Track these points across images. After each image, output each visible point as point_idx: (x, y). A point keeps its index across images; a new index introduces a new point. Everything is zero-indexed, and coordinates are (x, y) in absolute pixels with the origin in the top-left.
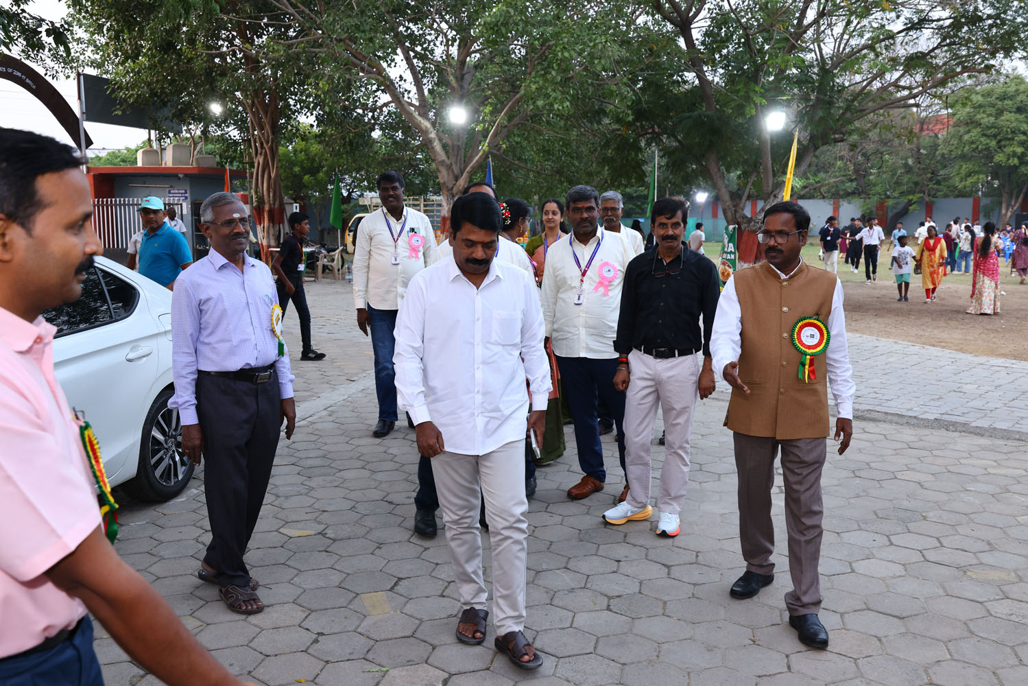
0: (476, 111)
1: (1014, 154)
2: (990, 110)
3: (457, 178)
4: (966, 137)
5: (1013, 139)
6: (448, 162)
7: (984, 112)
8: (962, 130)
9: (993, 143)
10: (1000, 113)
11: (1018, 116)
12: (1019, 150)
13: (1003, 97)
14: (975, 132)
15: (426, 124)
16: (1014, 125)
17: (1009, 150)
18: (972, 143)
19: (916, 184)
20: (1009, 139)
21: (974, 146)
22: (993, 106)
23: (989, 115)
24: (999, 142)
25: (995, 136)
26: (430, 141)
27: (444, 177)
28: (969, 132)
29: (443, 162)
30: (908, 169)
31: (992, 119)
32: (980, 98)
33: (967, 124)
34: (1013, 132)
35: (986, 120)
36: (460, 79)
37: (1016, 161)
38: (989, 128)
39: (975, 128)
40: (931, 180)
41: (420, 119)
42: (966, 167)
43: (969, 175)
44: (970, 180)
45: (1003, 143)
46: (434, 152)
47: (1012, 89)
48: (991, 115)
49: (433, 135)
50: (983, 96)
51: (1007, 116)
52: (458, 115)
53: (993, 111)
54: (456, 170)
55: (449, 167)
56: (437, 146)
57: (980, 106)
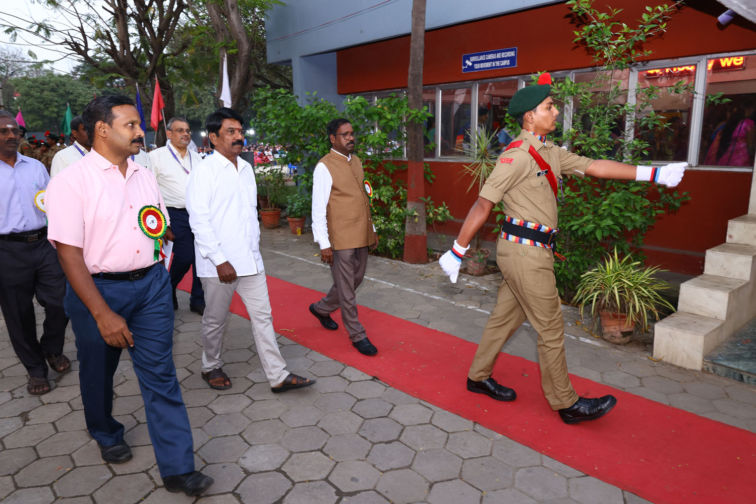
1: (54, 112)
2: (37, 89)
4: (28, 102)
7: (34, 90)
8: (25, 98)
9: (42, 106)
10: (42, 91)
11: (52, 93)
12: (56, 110)
13: (43, 83)
14: (31, 100)
16: (50, 97)
17: (51, 109)
18: (31, 105)
20: (49, 104)
21: (32, 107)
22: (38, 87)
23: (37, 92)
24: (45, 105)
25: (42, 102)
28: (28, 99)
31: (39, 94)
32: (30, 83)
33: (27, 95)
34: (51, 101)
35: (36, 94)
37: (55, 115)
38: (38, 98)
39: (31, 97)
43: (34, 121)
44: (35, 124)
45: (47, 106)
47: (47, 79)
50: (33, 82)
51: (46, 93)
53: (39, 90)
57: (32, 87)
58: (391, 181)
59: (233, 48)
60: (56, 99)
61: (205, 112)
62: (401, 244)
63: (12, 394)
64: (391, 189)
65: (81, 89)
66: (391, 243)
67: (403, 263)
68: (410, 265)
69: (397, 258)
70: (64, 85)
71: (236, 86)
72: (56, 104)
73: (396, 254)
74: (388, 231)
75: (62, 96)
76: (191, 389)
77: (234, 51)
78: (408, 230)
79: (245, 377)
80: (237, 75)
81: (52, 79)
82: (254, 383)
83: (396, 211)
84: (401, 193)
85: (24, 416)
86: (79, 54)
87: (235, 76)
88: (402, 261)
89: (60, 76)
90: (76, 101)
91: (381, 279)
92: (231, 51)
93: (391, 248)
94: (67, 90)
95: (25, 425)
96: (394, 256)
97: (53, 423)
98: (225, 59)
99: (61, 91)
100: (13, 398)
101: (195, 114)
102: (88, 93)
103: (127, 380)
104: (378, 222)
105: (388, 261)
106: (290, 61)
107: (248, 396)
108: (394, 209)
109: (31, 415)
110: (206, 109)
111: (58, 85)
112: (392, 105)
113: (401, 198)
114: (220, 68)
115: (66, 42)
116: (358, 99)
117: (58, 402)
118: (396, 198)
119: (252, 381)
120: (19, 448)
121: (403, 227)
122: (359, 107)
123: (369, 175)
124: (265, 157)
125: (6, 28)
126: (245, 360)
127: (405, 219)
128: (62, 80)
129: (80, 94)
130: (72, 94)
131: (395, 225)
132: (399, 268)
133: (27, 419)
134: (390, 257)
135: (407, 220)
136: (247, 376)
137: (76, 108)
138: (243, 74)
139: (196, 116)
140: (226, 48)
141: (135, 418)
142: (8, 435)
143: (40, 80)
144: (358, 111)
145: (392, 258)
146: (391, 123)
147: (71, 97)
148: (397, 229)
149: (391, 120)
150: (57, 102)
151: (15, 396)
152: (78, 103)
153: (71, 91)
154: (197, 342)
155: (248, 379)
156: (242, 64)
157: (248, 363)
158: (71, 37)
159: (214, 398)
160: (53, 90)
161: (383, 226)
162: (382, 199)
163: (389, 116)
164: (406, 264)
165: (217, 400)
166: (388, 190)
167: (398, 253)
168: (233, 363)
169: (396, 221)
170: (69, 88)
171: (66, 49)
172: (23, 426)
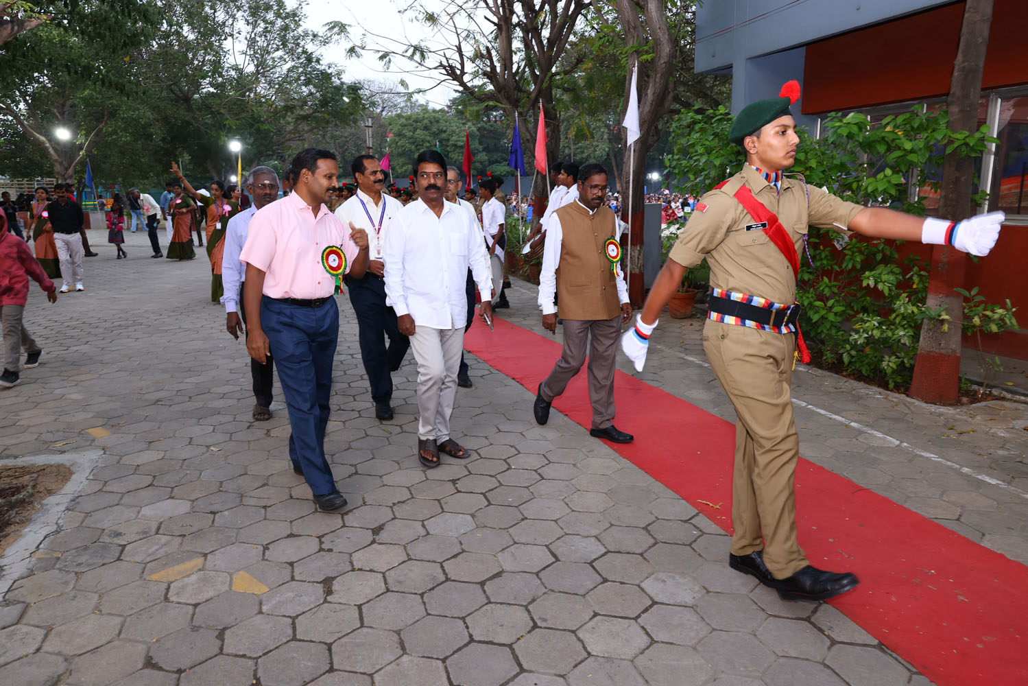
0: (75, 134)
3: (67, 169)
6: (60, 160)
7: (407, 129)
8: (397, 139)
9: (413, 147)
10: (415, 129)
13: (417, 121)
15: (42, 138)
16: (423, 137)
18: (402, 146)
21: (403, 149)
22: (412, 125)
23: (410, 131)
24: (417, 146)
25: (413, 143)
26: (47, 148)
27: (58, 168)
28: (400, 140)
29: (56, 160)
32: (404, 120)
35: (409, 134)
36: (62, 114)
38: (410, 138)
41: (38, 135)
42: (401, 160)
43: (403, 165)
44: (404, 168)
46: (50, 154)
47: (421, 116)
49: (48, 145)
50: (406, 119)
51: (418, 131)
52: (63, 134)
53: (412, 129)
54: (66, 166)
55: (61, 163)
56: (51, 150)
57: (405, 125)
58: (896, 256)
59: (647, 52)
60: (428, 138)
61: (596, 151)
62: (908, 365)
63: (321, 543)
64: (897, 270)
65: (455, 125)
66: (889, 363)
67: (909, 399)
68: (924, 405)
69: (897, 388)
70: (438, 122)
71: (647, 108)
72: (428, 144)
73: (895, 382)
74: (885, 341)
75: (435, 135)
76: (553, 591)
77: (649, 57)
78: (924, 343)
79: (639, 586)
80: (650, 92)
81: (426, 116)
82: (654, 603)
83: (906, 309)
84: (916, 279)
85: (328, 584)
86: (454, 80)
87: (646, 94)
88: (908, 396)
89: (434, 111)
90: (448, 140)
91: (872, 427)
92: (644, 57)
93: (889, 371)
94: (441, 128)
95: (325, 601)
96: (891, 385)
97: (360, 607)
98: (636, 69)
99: (434, 129)
100: (321, 550)
101: (583, 152)
102: (462, 131)
103: (463, 551)
104: (867, 325)
105: (880, 394)
106: (730, 67)
107: (643, 627)
108: (903, 306)
109: (336, 586)
110: (598, 146)
111: (431, 122)
112: (916, 126)
113: (915, 286)
114: (627, 82)
115: (441, 65)
116: (853, 117)
117: (371, 571)
118: (904, 285)
119: (651, 598)
120: (312, 641)
121: (916, 338)
122: (855, 129)
123: (858, 245)
124: (671, 211)
125: (381, 54)
126: (639, 551)
127: (921, 324)
128: (437, 115)
129: (454, 132)
130: (445, 132)
131: (902, 333)
132: (902, 408)
133: (329, 592)
134: (884, 385)
135: (925, 327)
136: (643, 585)
137: (448, 149)
138: (658, 91)
139: (584, 155)
140: (638, 53)
141: (467, 627)
142: (304, 613)
143: (414, 117)
144: (850, 136)
145: (887, 389)
146: (912, 157)
147: (444, 136)
148: (906, 341)
149: (912, 151)
150: (429, 142)
151: (323, 546)
153: (445, 128)
154: (566, 500)
155: (643, 590)
156: (659, 76)
157: (645, 559)
158: (447, 58)
159: (587, 619)
160: (426, 128)
161: (877, 333)
162: (880, 286)
163: (908, 145)
164: (917, 403)
165: (591, 623)
166: (892, 272)
167: (899, 380)
168: (619, 552)
169: (903, 326)
170: (442, 126)
171: (440, 75)
172: (323, 603)
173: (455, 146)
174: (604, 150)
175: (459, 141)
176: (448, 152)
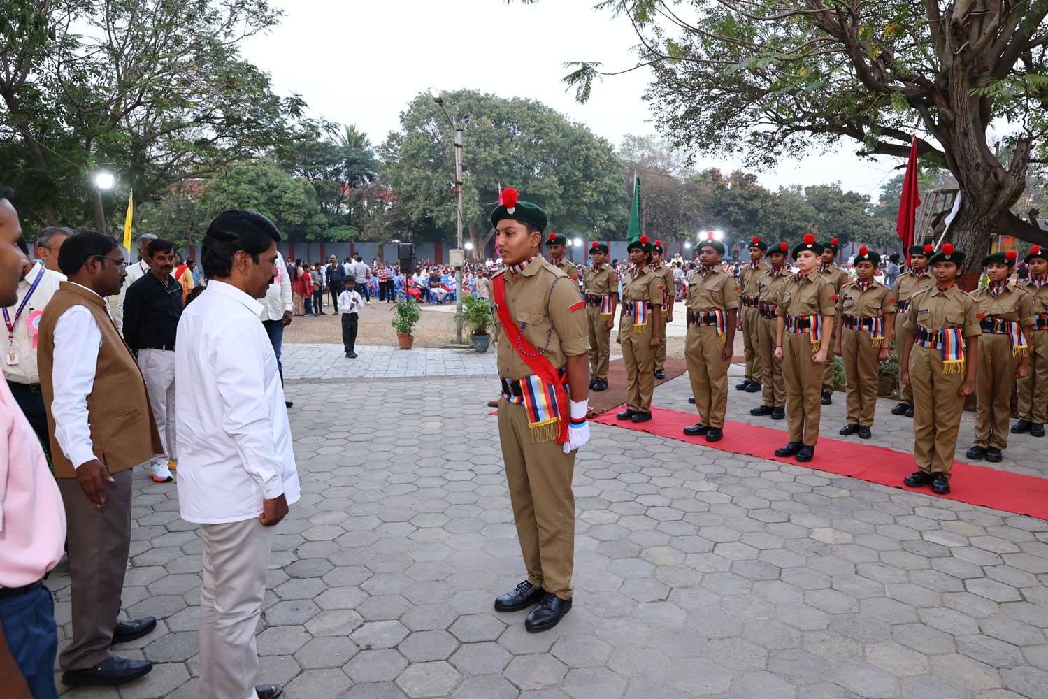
4: (216, 199)
5: (249, 202)
8: (212, 193)
10: (238, 184)
11: (250, 186)
14: (222, 197)
16: (248, 192)
18: (221, 203)
19: (180, 232)
21: (223, 206)
24: (239, 204)
25: (237, 200)
28: (217, 195)
30: (172, 221)
31: (233, 188)
33: (216, 190)
34: (249, 198)
35: (229, 188)
38: (232, 193)
39: (222, 192)
40: (191, 229)
45: (243, 205)
48: (232, 184)
51: (243, 186)
60: (256, 194)
70: (265, 175)
72: (256, 202)
75: (262, 190)
90: (281, 197)
94: (270, 183)
99: (262, 183)
110: (469, 208)
111: (258, 175)
129: (288, 187)
130: (276, 187)
137: (281, 208)
147: (275, 192)
150: (256, 199)
152: (284, 200)
153: (276, 183)
160: (251, 182)
173: (290, 205)
174: (476, 213)
175: (295, 199)
176: (281, 212)
